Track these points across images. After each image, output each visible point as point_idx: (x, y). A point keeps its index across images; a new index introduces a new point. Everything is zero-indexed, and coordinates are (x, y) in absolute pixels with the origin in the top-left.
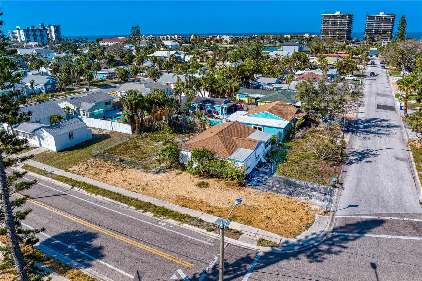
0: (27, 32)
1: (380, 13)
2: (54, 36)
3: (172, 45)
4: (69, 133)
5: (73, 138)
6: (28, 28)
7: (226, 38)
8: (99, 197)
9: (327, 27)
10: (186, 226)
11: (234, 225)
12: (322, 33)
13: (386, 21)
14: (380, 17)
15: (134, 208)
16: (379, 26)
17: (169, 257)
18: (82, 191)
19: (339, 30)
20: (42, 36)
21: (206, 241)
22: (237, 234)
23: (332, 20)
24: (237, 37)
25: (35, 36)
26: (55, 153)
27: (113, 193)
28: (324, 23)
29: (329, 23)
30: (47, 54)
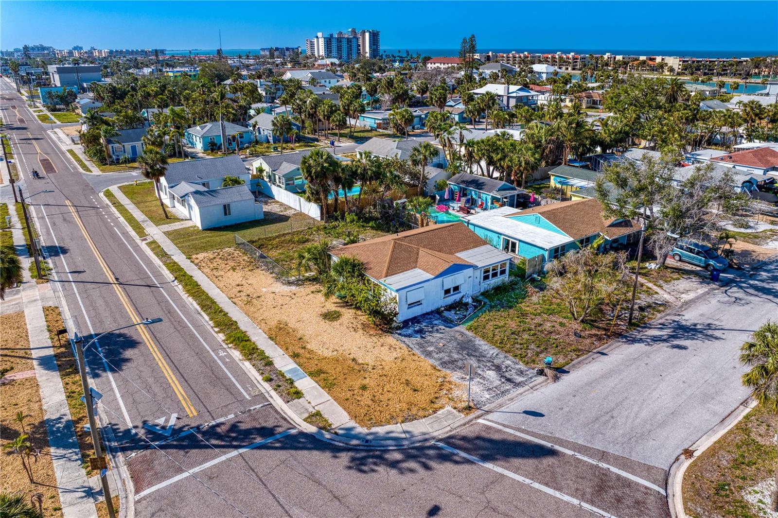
0: (328, 41)
2: (367, 49)
3: (547, 73)
4: (225, 206)
5: (230, 214)
6: (331, 35)
7: (674, 62)
8: (189, 300)
10: (247, 366)
11: (305, 384)
15: (212, 324)
17: (182, 395)
18: (179, 287)
20: (350, 48)
21: (247, 391)
22: (295, 396)
24: (698, 62)
25: (339, 49)
26: (198, 232)
30: (328, 80)
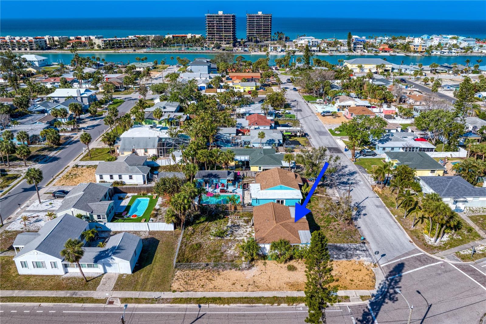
1: (259, 12)
4: (135, 252)
5: (136, 255)
7: (98, 41)
8: (233, 306)
9: (212, 29)
11: (341, 293)
12: (207, 34)
13: (265, 21)
14: (259, 16)
15: (269, 305)
16: (259, 26)
18: (212, 305)
19: (224, 31)
21: (335, 310)
22: (347, 298)
23: (217, 21)
24: (112, 41)
27: (241, 298)
28: (209, 24)
29: (214, 24)
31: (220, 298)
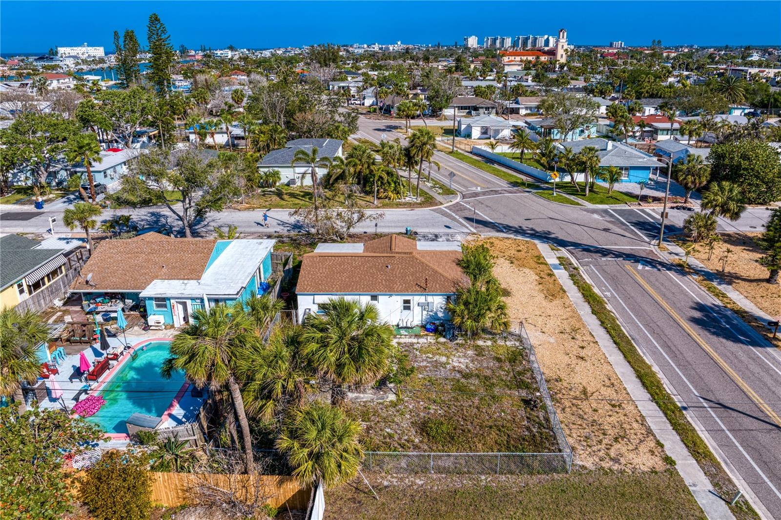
18: (668, 388)
31: (640, 377)
